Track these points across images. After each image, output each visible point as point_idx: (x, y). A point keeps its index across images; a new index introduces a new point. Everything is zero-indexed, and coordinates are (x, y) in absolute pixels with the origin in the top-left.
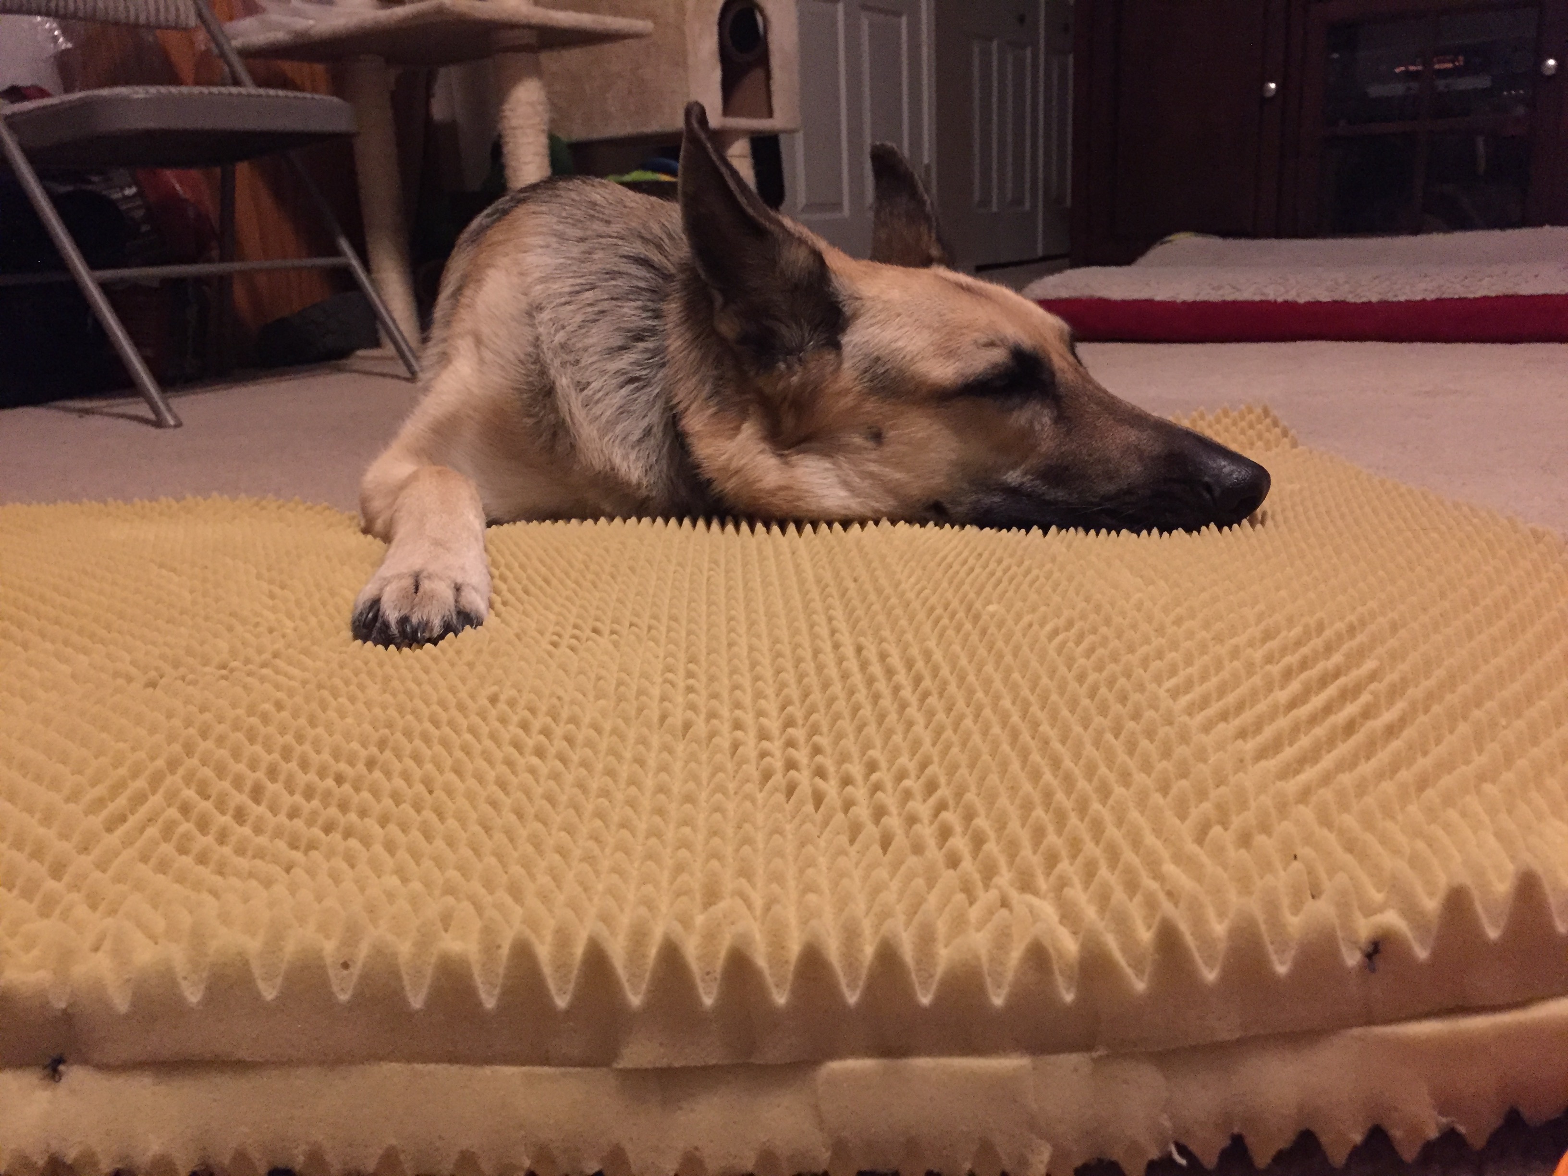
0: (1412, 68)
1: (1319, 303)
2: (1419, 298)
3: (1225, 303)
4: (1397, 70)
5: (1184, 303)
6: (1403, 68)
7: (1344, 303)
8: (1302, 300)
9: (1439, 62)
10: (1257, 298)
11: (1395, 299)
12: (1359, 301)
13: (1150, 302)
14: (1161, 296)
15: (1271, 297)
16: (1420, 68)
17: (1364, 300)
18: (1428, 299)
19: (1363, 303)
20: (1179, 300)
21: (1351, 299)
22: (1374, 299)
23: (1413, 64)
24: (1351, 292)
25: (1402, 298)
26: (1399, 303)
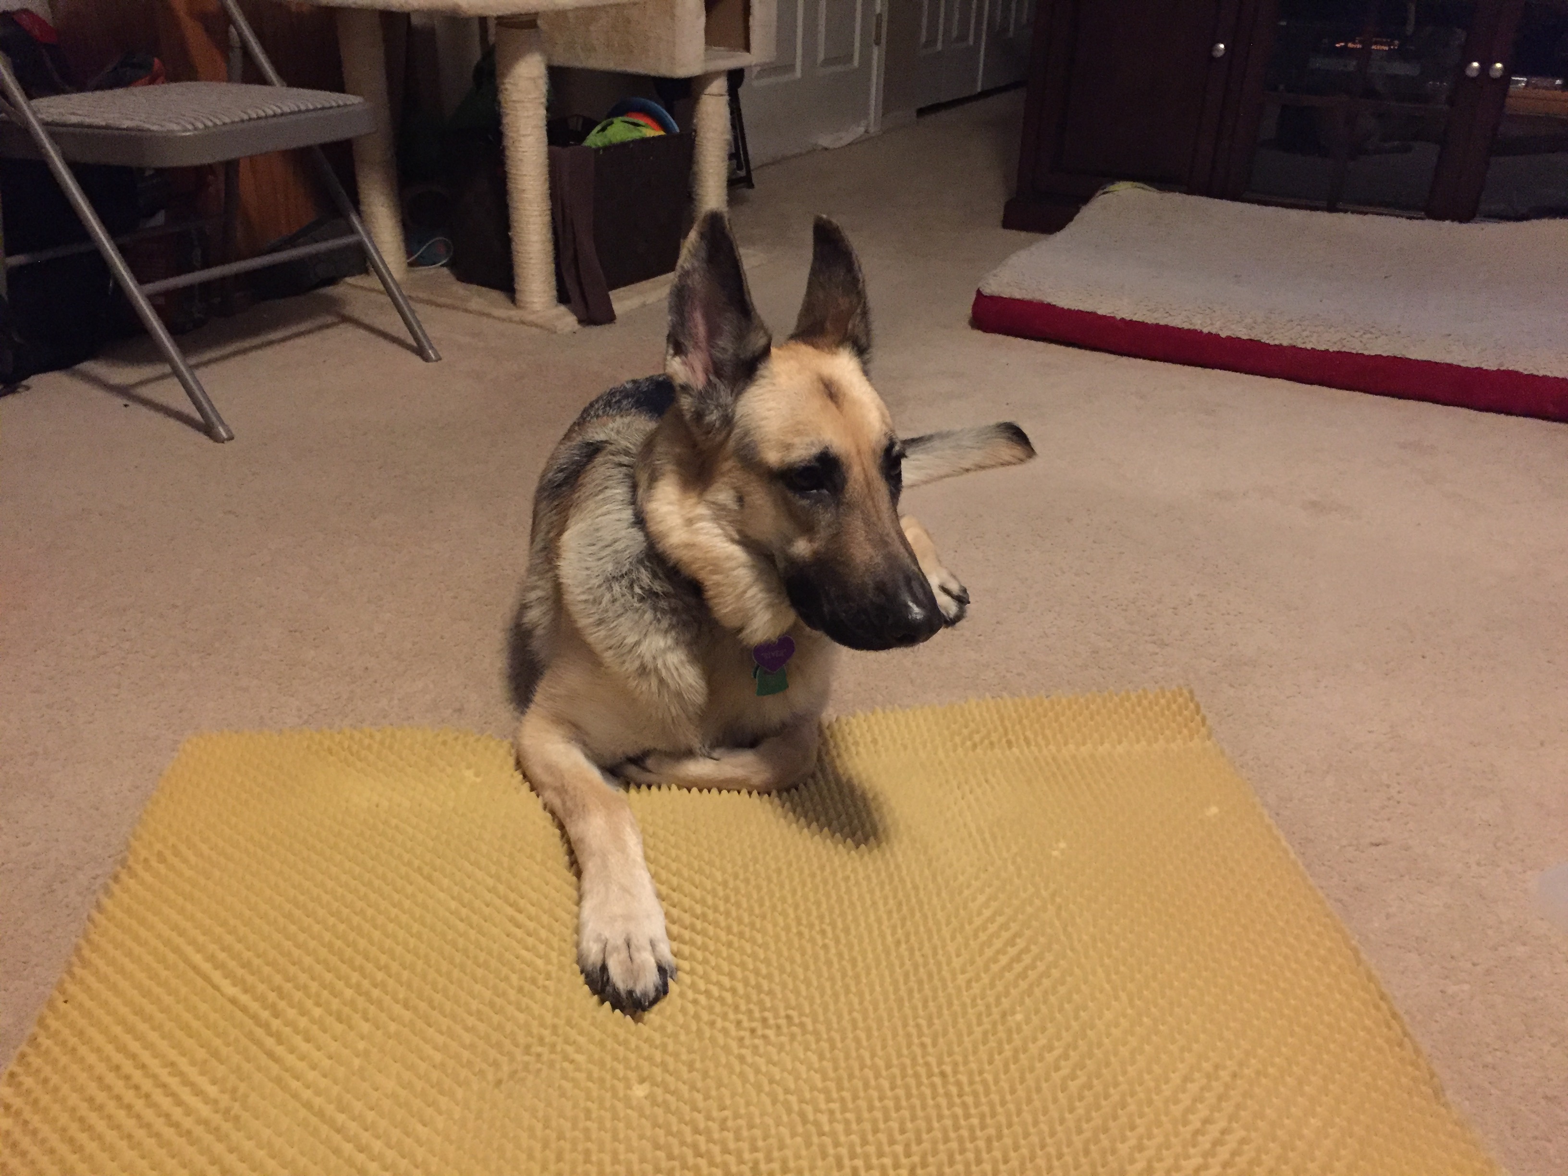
0: (1350, 45)
1: (1239, 339)
2: (1322, 347)
3: (1157, 326)
4: (1337, 45)
5: (1123, 320)
6: (1343, 44)
7: (1258, 343)
8: (1223, 335)
9: (1376, 43)
10: (1186, 326)
11: (1303, 346)
12: (1272, 343)
13: (1093, 315)
14: (1103, 310)
15: (1198, 327)
16: (1359, 46)
17: (1277, 342)
18: (1331, 350)
19: (1276, 345)
20: (1118, 318)
21: (1265, 339)
22: (1285, 344)
23: (1354, 43)
24: (1266, 333)
25: (1309, 346)
26: (1306, 349)
